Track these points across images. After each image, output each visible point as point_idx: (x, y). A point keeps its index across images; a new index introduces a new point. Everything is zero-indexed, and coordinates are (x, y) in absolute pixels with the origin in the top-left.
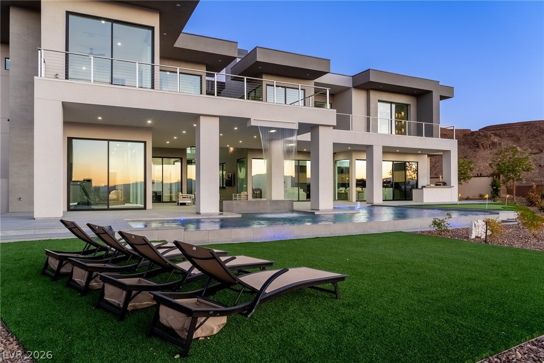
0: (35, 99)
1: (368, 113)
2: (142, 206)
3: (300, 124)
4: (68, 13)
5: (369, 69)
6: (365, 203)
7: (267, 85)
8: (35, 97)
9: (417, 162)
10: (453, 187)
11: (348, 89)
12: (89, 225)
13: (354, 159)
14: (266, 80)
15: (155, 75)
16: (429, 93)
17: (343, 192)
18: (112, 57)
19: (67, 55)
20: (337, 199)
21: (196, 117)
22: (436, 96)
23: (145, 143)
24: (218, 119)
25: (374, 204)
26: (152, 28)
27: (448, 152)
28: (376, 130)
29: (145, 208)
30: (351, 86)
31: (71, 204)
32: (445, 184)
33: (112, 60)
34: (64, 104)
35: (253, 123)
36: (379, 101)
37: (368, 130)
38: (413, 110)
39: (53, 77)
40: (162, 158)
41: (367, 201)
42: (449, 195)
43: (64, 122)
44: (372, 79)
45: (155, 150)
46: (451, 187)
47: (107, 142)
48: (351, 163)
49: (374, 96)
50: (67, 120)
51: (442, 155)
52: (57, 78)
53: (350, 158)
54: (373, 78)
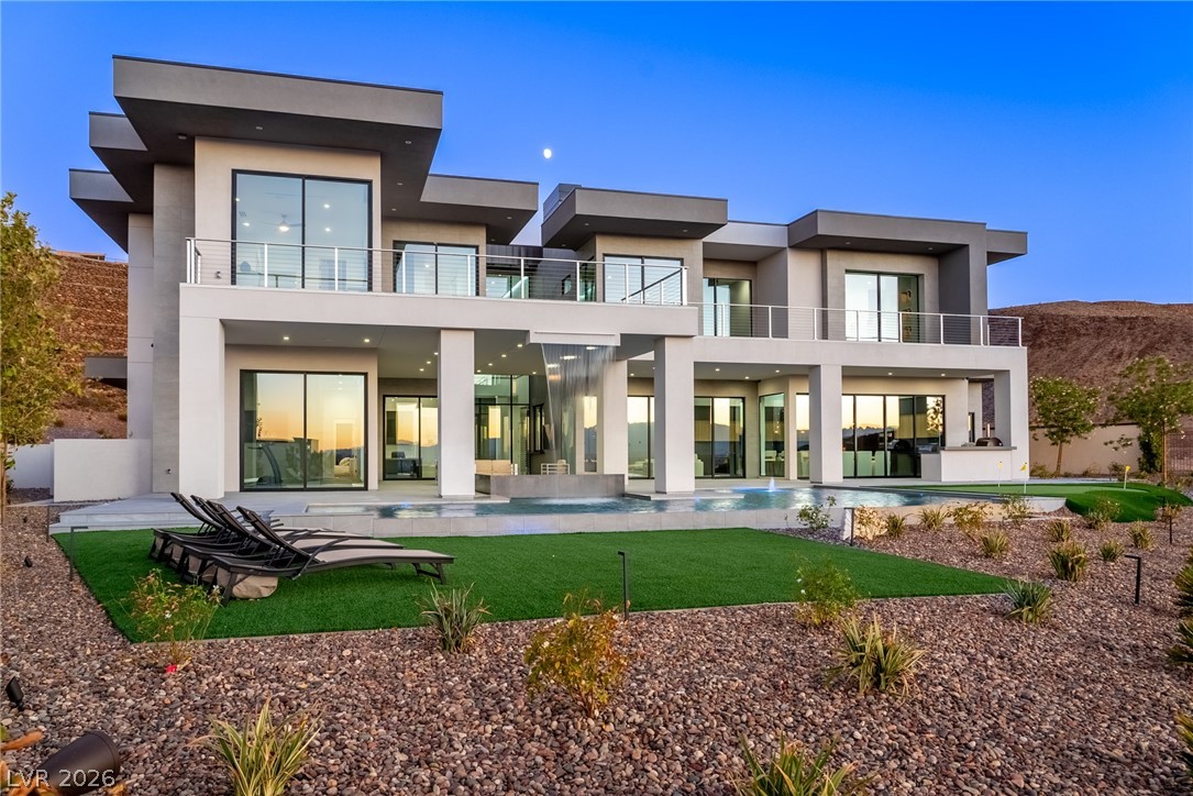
0: (181, 319)
1: (824, 302)
2: (362, 485)
3: (623, 336)
4: (235, 172)
5: (816, 211)
6: (808, 481)
7: (605, 255)
8: (181, 314)
9: (943, 397)
10: (1015, 448)
11: (778, 252)
12: (193, 497)
13: (792, 393)
14: (602, 245)
15: (374, 262)
16: (961, 249)
17: (774, 460)
18: (303, 243)
19: (234, 246)
20: (763, 473)
21: (435, 333)
22: (976, 257)
23: (366, 375)
24: (473, 333)
25: (824, 484)
26: (369, 183)
27: (1004, 374)
28: (841, 335)
29: (366, 488)
30: (786, 246)
31: (246, 481)
32: (997, 442)
33: (303, 248)
34: (223, 322)
35: (533, 339)
36: (848, 271)
37: (825, 336)
38: (929, 288)
39: (214, 276)
40: (419, 397)
41: (811, 479)
42: (1010, 466)
43: (226, 345)
44: (821, 231)
45: (382, 382)
46: (1010, 448)
47: (303, 375)
48: (786, 400)
49: (836, 262)
50: (231, 342)
51: (992, 380)
52: (218, 277)
53: (784, 391)
54: (823, 229)
